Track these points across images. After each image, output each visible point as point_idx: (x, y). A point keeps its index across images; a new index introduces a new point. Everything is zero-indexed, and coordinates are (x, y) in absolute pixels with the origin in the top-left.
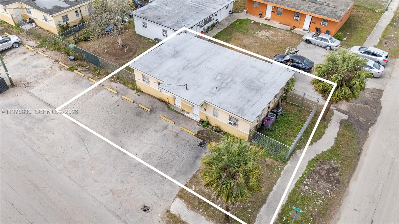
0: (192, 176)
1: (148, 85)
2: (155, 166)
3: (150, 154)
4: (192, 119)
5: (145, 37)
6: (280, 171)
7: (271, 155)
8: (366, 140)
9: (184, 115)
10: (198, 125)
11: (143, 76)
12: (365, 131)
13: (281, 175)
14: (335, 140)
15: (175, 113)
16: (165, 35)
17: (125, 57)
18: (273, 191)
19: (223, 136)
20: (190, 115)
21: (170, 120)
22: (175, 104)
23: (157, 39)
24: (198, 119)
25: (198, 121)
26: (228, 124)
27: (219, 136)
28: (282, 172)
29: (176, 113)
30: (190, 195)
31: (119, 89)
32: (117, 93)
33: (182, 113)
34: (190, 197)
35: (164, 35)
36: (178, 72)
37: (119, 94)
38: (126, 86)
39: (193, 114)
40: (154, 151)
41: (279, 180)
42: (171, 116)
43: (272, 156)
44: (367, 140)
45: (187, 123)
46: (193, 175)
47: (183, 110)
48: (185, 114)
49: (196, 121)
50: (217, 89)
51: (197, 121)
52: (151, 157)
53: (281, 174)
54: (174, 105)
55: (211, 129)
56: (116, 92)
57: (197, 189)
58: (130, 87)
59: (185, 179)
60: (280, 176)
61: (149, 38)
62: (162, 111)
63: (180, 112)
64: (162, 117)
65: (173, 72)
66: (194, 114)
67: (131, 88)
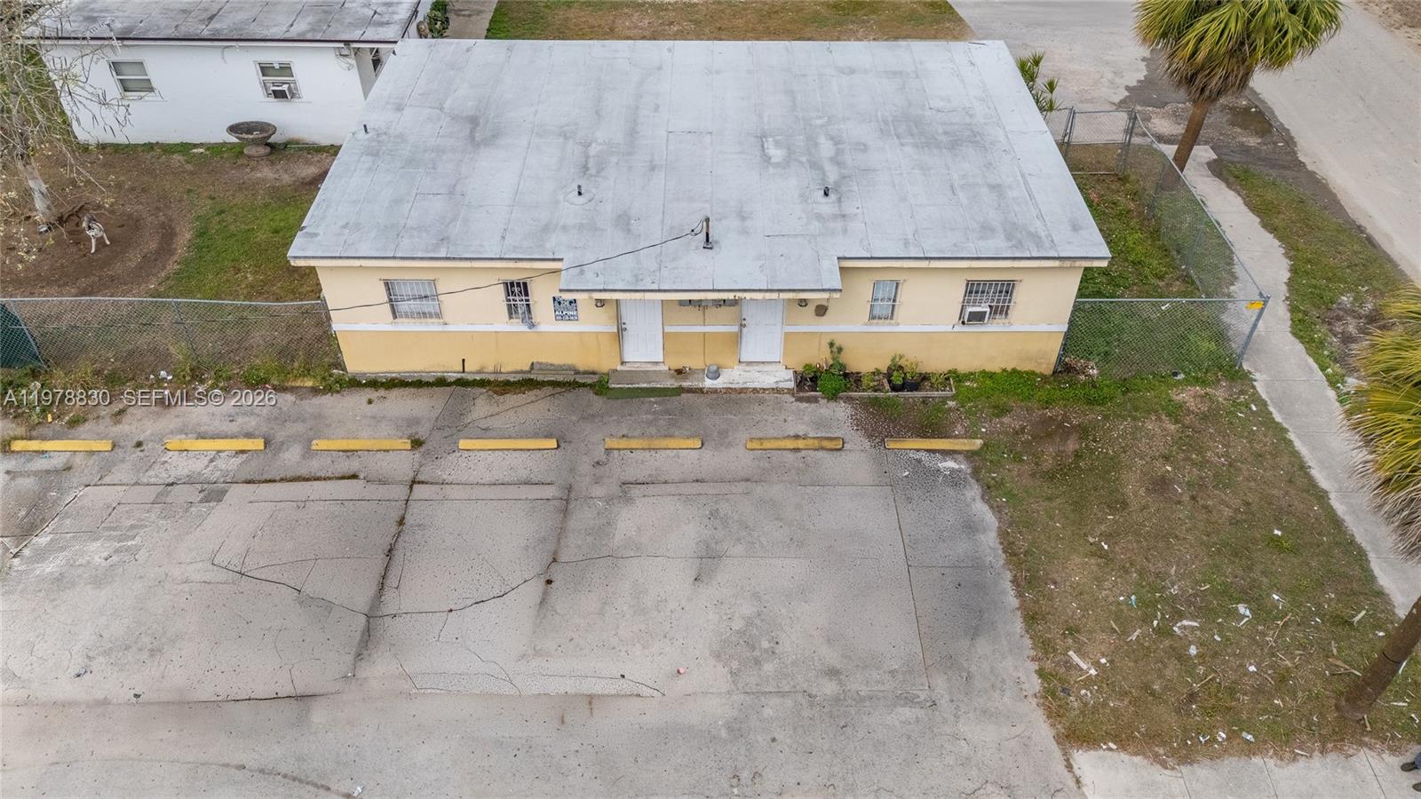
0: (1021, 620)
1: (440, 329)
2: (827, 674)
3: (741, 633)
4: (754, 389)
5: (150, 147)
6: (1261, 410)
7: (1175, 374)
8: (1335, 195)
9: (701, 391)
10: (800, 400)
11: (388, 285)
12: (1296, 169)
13: (1285, 425)
14: (1271, 233)
15: (652, 399)
16: (285, 87)
17: (132, 265)
18: (1332, 496)
19: (949, 394)
20: (733, 377)
21: (665, 436)
22: (623, 363)
23: (243, 124)
24: (782, 377)
25: (792, 385)
26: (959, 328)
27: (925, 401)
28: (1271, 414)
29: (658, 399)
30: (1105, 705)
31: (253, 423)
32: (266, 444)
33: (686, 384)
34: (1114, 710)
35: (279, 95)
36: (580, 194)
37: (282, 443)
38: (280, 389)
39: (743, 367)
40: (747, 609)
41: (1296, 444)
42: (649, 423)
43: (1181, 377)
44: (1334, 191)
45: (749, 413)
46: (1019, 613)
47: (679, 372)
48: (708, 383)
49: (778, 391)
50: (826, 194)
51: (781, 385)
52: (765, 645)
53: (1278, 423)
54: (619, 368)
55: (875, 391)
56: (258, 444)
57: (1103, 661)
58: (309, 383)
59: (1010, 650)
60: (1286, 431)
61: (178, 141)
62: (583, 418)
63: (676, 385)
64: (623, 443)
65: (557, 202)
66: (749, 363)
67: (315, 391)
